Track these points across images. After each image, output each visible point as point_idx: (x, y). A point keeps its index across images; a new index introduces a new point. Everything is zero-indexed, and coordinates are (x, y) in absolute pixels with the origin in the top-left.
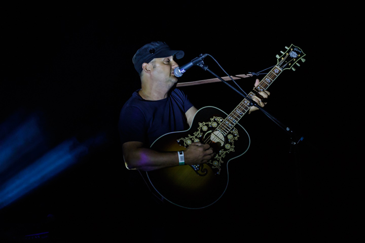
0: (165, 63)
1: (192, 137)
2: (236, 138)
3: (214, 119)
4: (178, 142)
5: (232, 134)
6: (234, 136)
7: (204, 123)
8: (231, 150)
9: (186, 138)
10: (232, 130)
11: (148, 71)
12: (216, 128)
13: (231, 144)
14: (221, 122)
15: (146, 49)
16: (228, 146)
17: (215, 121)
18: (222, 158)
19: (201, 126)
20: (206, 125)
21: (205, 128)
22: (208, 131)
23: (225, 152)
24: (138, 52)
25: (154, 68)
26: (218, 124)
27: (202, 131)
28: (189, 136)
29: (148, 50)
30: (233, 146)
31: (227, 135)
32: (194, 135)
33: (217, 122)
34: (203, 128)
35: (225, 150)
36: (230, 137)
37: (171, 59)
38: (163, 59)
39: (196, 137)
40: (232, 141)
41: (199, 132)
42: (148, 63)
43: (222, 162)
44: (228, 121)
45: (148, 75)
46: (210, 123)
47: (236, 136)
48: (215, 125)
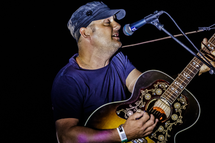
0: (105, 24)
1: (133, 107)
2: (184, 106)
3: (158, 85)
4: (118, 114)
5: (180, 102)
6: (182, 105)
7: (147, 91)
8: (178, 122)
9: (128, 109)
10: (179, 97)
11: (87, 36)
12: (161, 95)
13: (178, 114)
14: (167, 88)
15: (82, 12)
16: (175, 117)
17: (159, 87)
18: (169, 131)
19: (143, 94)
20: (149, 92)
21: (148, 97)
22: (151, 99)
23: (172, 124)
24: (73, 16)
25: (93, 32)
26: (163, 91)
27: (144, 100)
28: (131, 106)
29: (84, 13)
30: (181, 117)
31: (173, 104)
32: (135, 105)
33: (162, 89)
34: (145, 97)
35: (172, 121)
36: (177, 105)
37: (112, 19)
38: (102, 20)
39: (138, 108)
40: (180, 110)
41: (142, 101)
42: (86, 27)
43: (169, 136)
44: (175, 87)
45: (87, 40)
46: (154, 90)
47: (184, 105)
48: (159, 92)
